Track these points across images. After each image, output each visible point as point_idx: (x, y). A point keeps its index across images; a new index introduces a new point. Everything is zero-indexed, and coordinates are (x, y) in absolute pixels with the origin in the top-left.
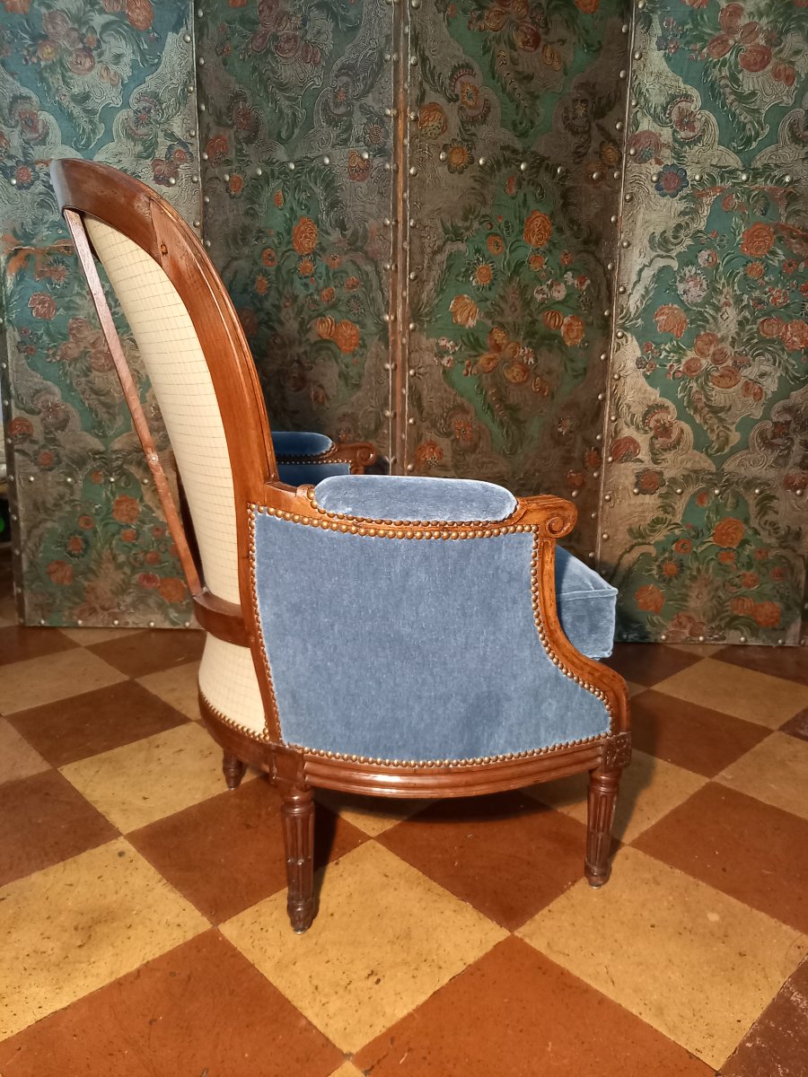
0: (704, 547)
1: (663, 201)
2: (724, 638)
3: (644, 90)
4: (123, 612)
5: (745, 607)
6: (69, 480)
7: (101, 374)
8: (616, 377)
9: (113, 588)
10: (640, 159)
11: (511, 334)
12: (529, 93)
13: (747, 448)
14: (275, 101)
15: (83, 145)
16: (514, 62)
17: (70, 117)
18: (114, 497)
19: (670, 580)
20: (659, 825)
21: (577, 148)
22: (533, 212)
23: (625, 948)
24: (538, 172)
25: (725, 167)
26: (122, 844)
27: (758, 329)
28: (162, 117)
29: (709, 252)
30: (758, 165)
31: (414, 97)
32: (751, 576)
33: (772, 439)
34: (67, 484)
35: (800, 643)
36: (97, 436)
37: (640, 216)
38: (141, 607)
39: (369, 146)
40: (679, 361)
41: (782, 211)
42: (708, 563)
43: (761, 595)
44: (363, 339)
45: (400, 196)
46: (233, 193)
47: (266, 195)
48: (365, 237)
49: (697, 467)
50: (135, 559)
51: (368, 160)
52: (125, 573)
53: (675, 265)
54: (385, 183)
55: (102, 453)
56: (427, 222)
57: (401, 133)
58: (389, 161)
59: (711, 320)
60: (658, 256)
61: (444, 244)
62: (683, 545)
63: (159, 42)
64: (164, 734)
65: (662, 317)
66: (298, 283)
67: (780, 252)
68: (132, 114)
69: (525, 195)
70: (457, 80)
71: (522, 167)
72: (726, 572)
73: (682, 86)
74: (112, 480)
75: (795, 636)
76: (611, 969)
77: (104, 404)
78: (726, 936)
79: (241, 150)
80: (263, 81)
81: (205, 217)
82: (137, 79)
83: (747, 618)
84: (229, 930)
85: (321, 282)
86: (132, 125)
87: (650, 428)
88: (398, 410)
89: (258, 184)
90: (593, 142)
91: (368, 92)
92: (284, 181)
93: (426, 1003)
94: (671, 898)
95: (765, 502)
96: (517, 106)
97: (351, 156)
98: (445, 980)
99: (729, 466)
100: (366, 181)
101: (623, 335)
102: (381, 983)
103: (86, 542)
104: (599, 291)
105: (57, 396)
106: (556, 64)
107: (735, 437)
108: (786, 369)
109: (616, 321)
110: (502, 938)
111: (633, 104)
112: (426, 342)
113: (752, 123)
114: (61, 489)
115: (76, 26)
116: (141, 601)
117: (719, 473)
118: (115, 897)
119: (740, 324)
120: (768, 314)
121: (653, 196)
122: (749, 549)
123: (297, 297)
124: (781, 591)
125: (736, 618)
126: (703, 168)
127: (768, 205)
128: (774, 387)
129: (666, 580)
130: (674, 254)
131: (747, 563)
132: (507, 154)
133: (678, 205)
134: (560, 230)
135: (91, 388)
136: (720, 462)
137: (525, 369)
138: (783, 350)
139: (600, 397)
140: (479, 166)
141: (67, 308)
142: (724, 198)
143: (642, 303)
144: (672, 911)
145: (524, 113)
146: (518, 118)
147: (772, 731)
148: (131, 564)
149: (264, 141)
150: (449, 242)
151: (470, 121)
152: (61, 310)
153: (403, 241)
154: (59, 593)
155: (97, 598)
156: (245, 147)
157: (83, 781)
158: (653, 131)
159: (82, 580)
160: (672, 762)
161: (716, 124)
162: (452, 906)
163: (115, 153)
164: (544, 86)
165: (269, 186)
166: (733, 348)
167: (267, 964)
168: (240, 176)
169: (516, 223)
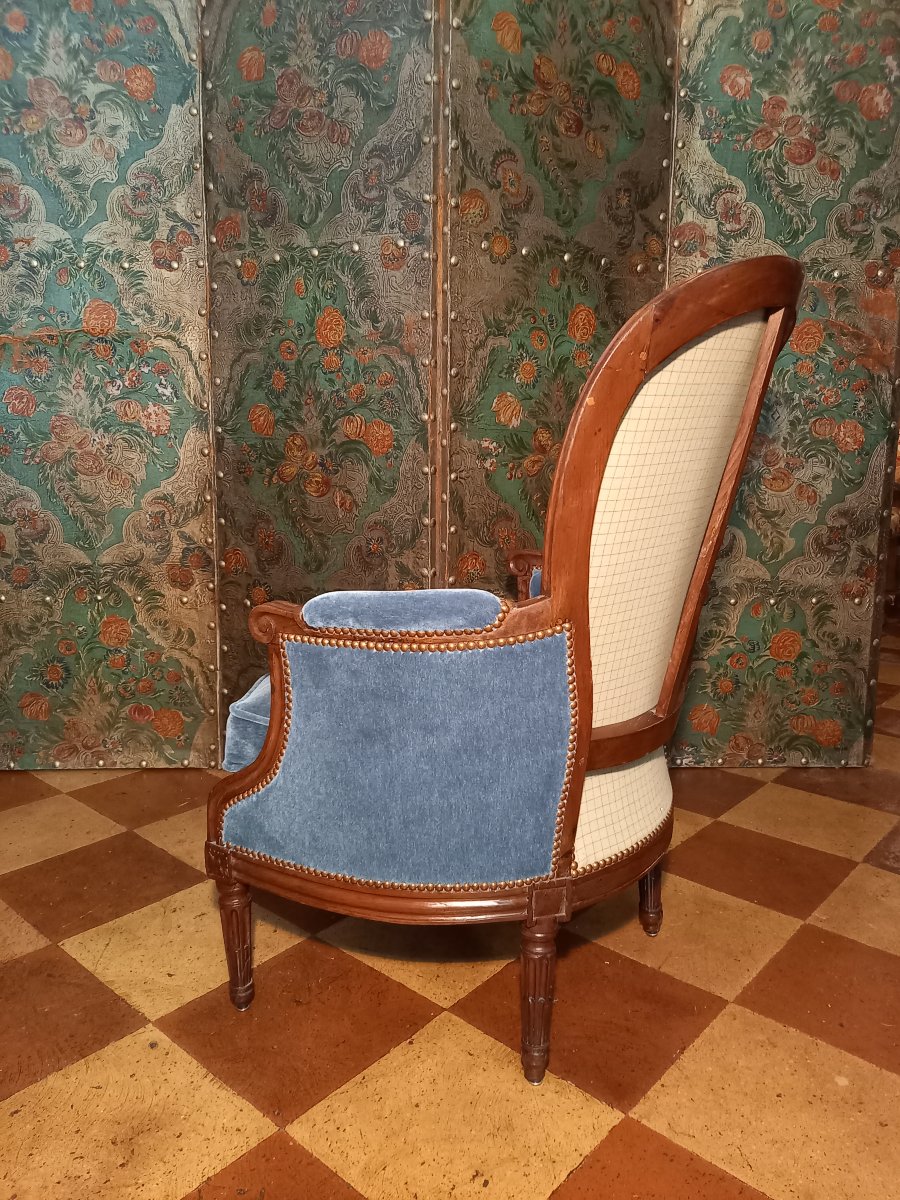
0: (760, 662)
2: (784, 761)
3: (688, 181)
4: (110, 751)
5: (805, 725)
6: (48, 599)
7: (87, 478)
9: (99, 723)
10: (685, 251)
11: (556, 434)
12: (574, 182)
13: (803, 554)
14: (297, 183)
15: (72, 224)
16: (557, 148)
17: (57, 192)
18: (101, 618)
19: (726, 698)
20: (760, 976)
21: (622, 238)
22: (578, 306)
23: (754, 1123)
24: (581, 263)
26: (152, 1033)
27: (810, 429)
28: (164, 195)
30: (806, 259)
31: (455, 183)
32: (811, 692)
33: (828, 544)
34: (45, 604)
35: (863, 764)
36: (82, 548)
38: (131, 744)
39: (404, 233)
41: (831, 306)
42: (765, 679)
43: (821, 712)
44: (396, 440)
45: (439, 287)
46: (245, 280)
47: (284, 282)
48: (400, 330)
49: (751, 575)
50: (125, 689)
51: (404, 248)
52: (112, 705)
54: (424, 273)
55: (88, 567)
56: (469, 316)
57: (440, 222)
58: (428, 250)
59: (762, 420)
61: (486, 339)
62: (738, 660)
63: (162, 114)
64: (179, 895)
66: (321, 378)
67: (830, 349)
68: (128, 191)
69: (569, 287)
70: (498, 166)
71: (566, 257)
72: (783, 688)
73: (727, 177)
74: (99, 598)
75: (858, 756)
76: (745, 1151)
77: (91, 512)
78: (861, 1103)
79: (255, 234)
80: (282, 161)
81: (212, 304)
82: (135, 151)
83: (807, 737)
84: (299, 1131)
85: (349, 379)
86: (129, 202)
88: (438, 518)
89: (274, 272)
90: (636, 233)
91: (404, 176)
92: (305, 268)
94: (791, 1061)
95: (823, 612)
96: (560, 195)
97: (384, 243)
98: (562, 1177)
99: (784, 574)
100: (402, 271)
102: (490, 1185)
103: (67, 670)
105: (35, 503)
106: (599, 151)
107: (790, 543)
108: (841, 472)
110: (616, 1122)
111: (677, 194)
112: (467, 443)
113: (799, 216)
114: (39, 609)
115: (66, 95)
116: (130, 739)
117: (775, 581)
118: (156, 1100)
119: (792, 423)
120: (820, 413)
122: (807, 663)
123: (320, 393)
124: (842, 707)
125: (797, 737)
127: (818, 301)
128: (828, 490)
129: (722, 699)
131: (806, 677)
132: (550, 244)
134: (605, 324)
135: (77, 494)
136: (774, 570)
138: (836, 451)
140: (522, 256)
141: (49, 404)
144: (796, 1077)
145: (568, 202)
146: (561, 207)
147: (857, 864)
148: (120, 695)
149: (283, 224)
150: (492, 337)
151: (513, 211)
152: (42, 405)
153: (443, 336)
154: (33, 730)
155: (79, 735)
156: (260, 230)
157: (91, 958)
158: (697, 222)
159: (61, 715)
160: (759, 903)
161: (761, 215)
162: (552, 1086)
163: (109, 233)
164: (587, 174)
165: (288, 272)
166: (786, 449)
167: (352, 1171)
168: (254, 261)
169: (560, 316)
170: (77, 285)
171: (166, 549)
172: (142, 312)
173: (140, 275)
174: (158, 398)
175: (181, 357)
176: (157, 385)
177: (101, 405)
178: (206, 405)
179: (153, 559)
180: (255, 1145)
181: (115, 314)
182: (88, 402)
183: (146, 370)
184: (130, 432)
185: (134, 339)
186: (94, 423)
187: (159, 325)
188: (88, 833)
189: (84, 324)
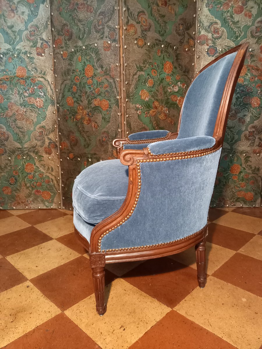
0: (227, 174)
1: (210, 58)
2: (235, 205)
3: (202, 21)
4: (29, 204)
5: (242, 194)
6: (9, 158)
7: (20, 121)
9: (26, 195)
10: (202, 44)
11: (160, 103)
12: (164, 21)
13: (240, 140)
14: (78, 26)
15: (12, 43)
16: (158, 11)
17: (7, 33)
18: (25, 164)
20: (221, 268)
21: (180, 40)
22: (166, 62)
23: (214, 312)
24: (168, 48)
25: (230, 46)
26: (28, 283)
27: (243, 100)
28: (39, 32)
31: (125, 22)
32: (243, 184)
33: (249, 137)
34: (9, 160)
35: (260, 206)
36: (19, 143)
37: (202, 63)
38: (36, 201)
39: (110, 39)
41: (249, 60)
42: (229, 180)
43: (247, 190)
44: (110, 105)
45: (121, 55)
46: (64, 58)
47: (75, 58)
48: (110, 70)
49: (224, 147)
50: (33, 185)
51: (110, 44)
52: (29, 190)
54: (116, 52)
55: (21, 149)
56: (131, 64)
57: (121, 34)
58: (117, 44)
61: (137, 72)
62: (220, 174)
63: (37, 7)
64: (44, 244)
66: (87, 87)
67: (249, 74)
68: (28, 32)
69: (164, 56)
70: (139, 16)
71: (162, 46)
72: (234, 182)
73: (215, 19)
74: (24, 158)
75: (259, 204)
76: (210, 321)
77: (21, 132)
78: (250, 307)
79: (66, 43)
80: (73, 19)
81: (55, 66)
82: (30, 20)
83: (242, 198)
84: (68, 313)
85: (95, 87)
86: (29, 36)
88: (123, 129)
89: (72, 55)
90: (185, 38)
91: (109, 21)
92: (81, 53)
93: (142, 337)
94: (228, 294)
95: (247, 158)
96: (160, 26)
97: (104, 43)
98: (149, 328)
99: (235, 147)
100: (110, 51)
102: (126, 330)
103: (16, 179)
105: (5, 130)
106: (172, 12)
107: (236, 137)
108: (252, 114)
110: (169, 311)
111: (199, 25)
112: (132, 106)
114: (7, 161)
115: (9, 2)
116: (35, 199)
117: (232, 149)
118: (26, 303)
119: (237, 98)
120: (246, 95)
121: (206, 56)
122: (242, 175)
123: (87, 92)
124: (254, 188)
125: (239, 198)
126: (222, 47)
128: (249, 120)
131: (242, 179)
132: (157, 42)
134: (175, 68)
135: (17, 126)
136: (231, 145)
137: (166, 115)
138: (251, 107)
140: (148, 46)
141: (7, 99)
144: (229, 298)
145: (163, 28)
146: (160, 30)
147: (255, 235)
148: (32, 187)
149: (74, 39)
150: (139, 71)
151: (144, 31)
152: (6, 100)
153: (123, 71)
154: (7, 198)
155: (20, 199)
156: (68, 42)
157: (14, 261)
158: (205, 34)
159: (15, 193)
160: (223, 246)
161: (226, 32)
162: (150, 300)
163: (23, 46)
164: (169, 19)
165: (76, 55)
166: (235, 107)
167: (82, 325)
168: (66, 52)
169: (161, 65)
170: (14, 62)
171: (44, 142)
172: (34, 70)
173: (32, 58)
174: (39, 96)
175: (46, 83)
176: (39, 92)
177: (23, 99)
178: (54, 98)
179: (40, 146)
180: (54, 317)
181: (26, 71)
182: (19, 98)
183: (36, 88)
184: (32, 107)
185: (32, 78)
186: (21, 105)
187: (39, 74)
188: (20, 227)
189: (17, 74)
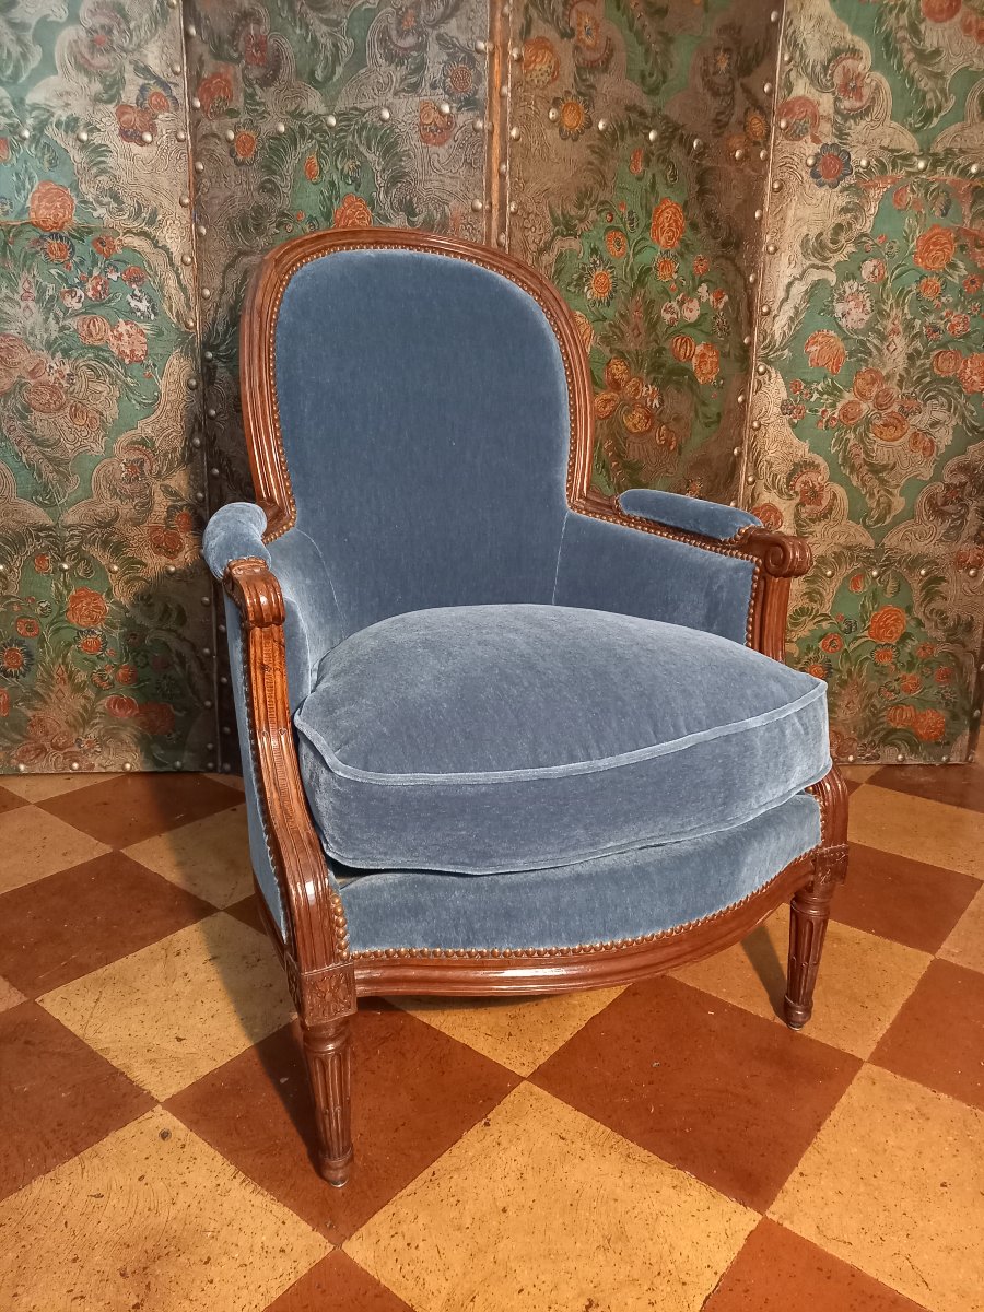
0: (857, 644)
1: (821, 192)
2: (878, 758)
3: (800, 41)
4: (85, 752)
5: (904, 717)
6: (1, 568)
7: (44, 416)
8: (755, 425)
9: (70, 718)
10: (793, 134)
11: (633, 366)
12: (662, 33)
13: (913, 517)
14: (306, 25)
15: (10, 77)
18: (69, 592)
21: (719, 114)
22: (663, 200)
23: (921, 1224)
24: (669, 145)
25: (898, 151)
27: (931, 364)
28: (131, 40)
29: (875, 262)
30: (939, 149)
31: (518, 27)
32: (913, 678)
33: (943, 505)
35: (966, 760)
36: (42, 505)
37: (791, 213)
38: (111, 743)
39: (450, 95)
40: (833, 405)
41: (966, 209)
42: (861, 664)
43: (923, 702)
45: (496, 168)
47: (291, 162)
48: (444, 226)
49: (853, 542)
50: (101, 678)
51: (449, 115)
52: (86, 697)
53: (832, 278)
54: (475, 150)
55: (49, 529)
56: (532, 208)
57: (497, 79)
58: (481, 117)
59: (875, 352)
60: (813, 266)
61: (552, 240)
62: (831, 642)
65: (814, 348)
67: (960, 264)
68: (83, 34)
69: (654, 175)
70: (572, 7)
71: (652, 136)
72: (882, 674)
73: (849, 37)
74: (65, 567)
75: (961, 752)
76: (916, 1262)
77: (50, 459)
79: (252, 96)
81: (197, 190)
83: (906, 731)
84: (359, 1250)
86: (85, 51)
87: (796, 493)
89: (278, 147)
90: (736, 109)
91: (450, 16)
92: (319, 142)
94: (951, 1138)
95: (932, 584)
96: (647, 51)
97: (423, 109)
99: (891, 541)
100: (446, 146)
101: (766, 371)
103: (29, 655)
104: (738, 313)
107: (899, 504)
108: (963, 418)
109: (757, 353)
110: (753, 1226)
111: (786, 58)
113: (934, 92)
116: (111, 734)
117: (879, 549)
118: (173, 1211)
119: (911, 357)
120: (944, 345)
121: (807, 186)
122: (911, 645)
124: (948, 696)
125: (894, 731)
126: (871, 151)
127: (950, 203)
128: (948, 440)
130: (831, 264)
131: (908, 662)
132: (633, 116)
133: (841, 200)
134: (694, 226)
135: (31, 436)
136: (879, 536)
137: (649, 415)
138: (960, 392)
139: (735, 452)
140: (599, 131)
142: (896, 192)
143: (790, 328)
144: (959, 1158)
145: (655, 61)
146: (647, 68)
148: (95, 685)
149: (289, 82)
150: (559, 237)
151: (589, 67)
153: (499, 234)
155: (47, 734)
156: (258, 90)
157: (79, 1018)
158: (810, 97)
159: (23, 709)
160: (878, 933)
161: (889, 91)
162: (668, 1179)
163: (57, 92)
164: (681, 25)
165: (296, 148)
166: (901, 389)
167: (432, 1304)
168: (252, 133)
169: (641, 214)
170: (21, 162)
171: (147, 506)
172: (106, 200)
173: (102, 150)
174: (130, 314)
175: (158, 260)
176: (129, 297)
177: (58, 323)
178: (192, 324)
179: (131, 519)
180: (306, 1271)
181: (72, 201)
182: (40, 317)
183: (114, 277)
184: (97, 357)
185: (98, 235)
186: (50, 346)
187: (129, 217)
188: (64, 855)
189: (33, 215)
